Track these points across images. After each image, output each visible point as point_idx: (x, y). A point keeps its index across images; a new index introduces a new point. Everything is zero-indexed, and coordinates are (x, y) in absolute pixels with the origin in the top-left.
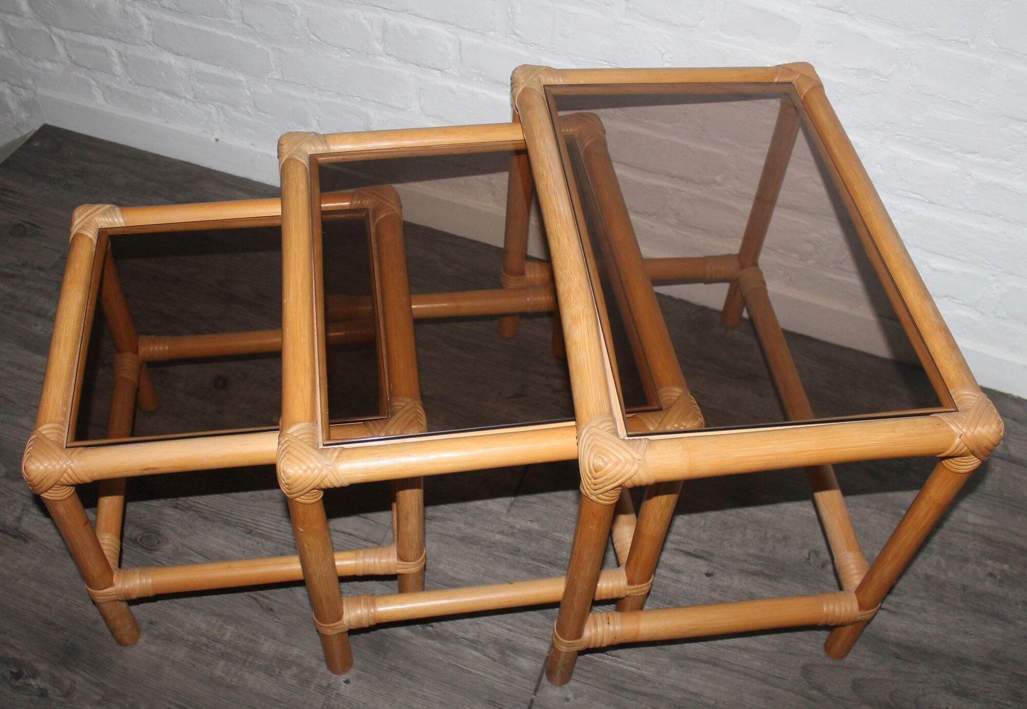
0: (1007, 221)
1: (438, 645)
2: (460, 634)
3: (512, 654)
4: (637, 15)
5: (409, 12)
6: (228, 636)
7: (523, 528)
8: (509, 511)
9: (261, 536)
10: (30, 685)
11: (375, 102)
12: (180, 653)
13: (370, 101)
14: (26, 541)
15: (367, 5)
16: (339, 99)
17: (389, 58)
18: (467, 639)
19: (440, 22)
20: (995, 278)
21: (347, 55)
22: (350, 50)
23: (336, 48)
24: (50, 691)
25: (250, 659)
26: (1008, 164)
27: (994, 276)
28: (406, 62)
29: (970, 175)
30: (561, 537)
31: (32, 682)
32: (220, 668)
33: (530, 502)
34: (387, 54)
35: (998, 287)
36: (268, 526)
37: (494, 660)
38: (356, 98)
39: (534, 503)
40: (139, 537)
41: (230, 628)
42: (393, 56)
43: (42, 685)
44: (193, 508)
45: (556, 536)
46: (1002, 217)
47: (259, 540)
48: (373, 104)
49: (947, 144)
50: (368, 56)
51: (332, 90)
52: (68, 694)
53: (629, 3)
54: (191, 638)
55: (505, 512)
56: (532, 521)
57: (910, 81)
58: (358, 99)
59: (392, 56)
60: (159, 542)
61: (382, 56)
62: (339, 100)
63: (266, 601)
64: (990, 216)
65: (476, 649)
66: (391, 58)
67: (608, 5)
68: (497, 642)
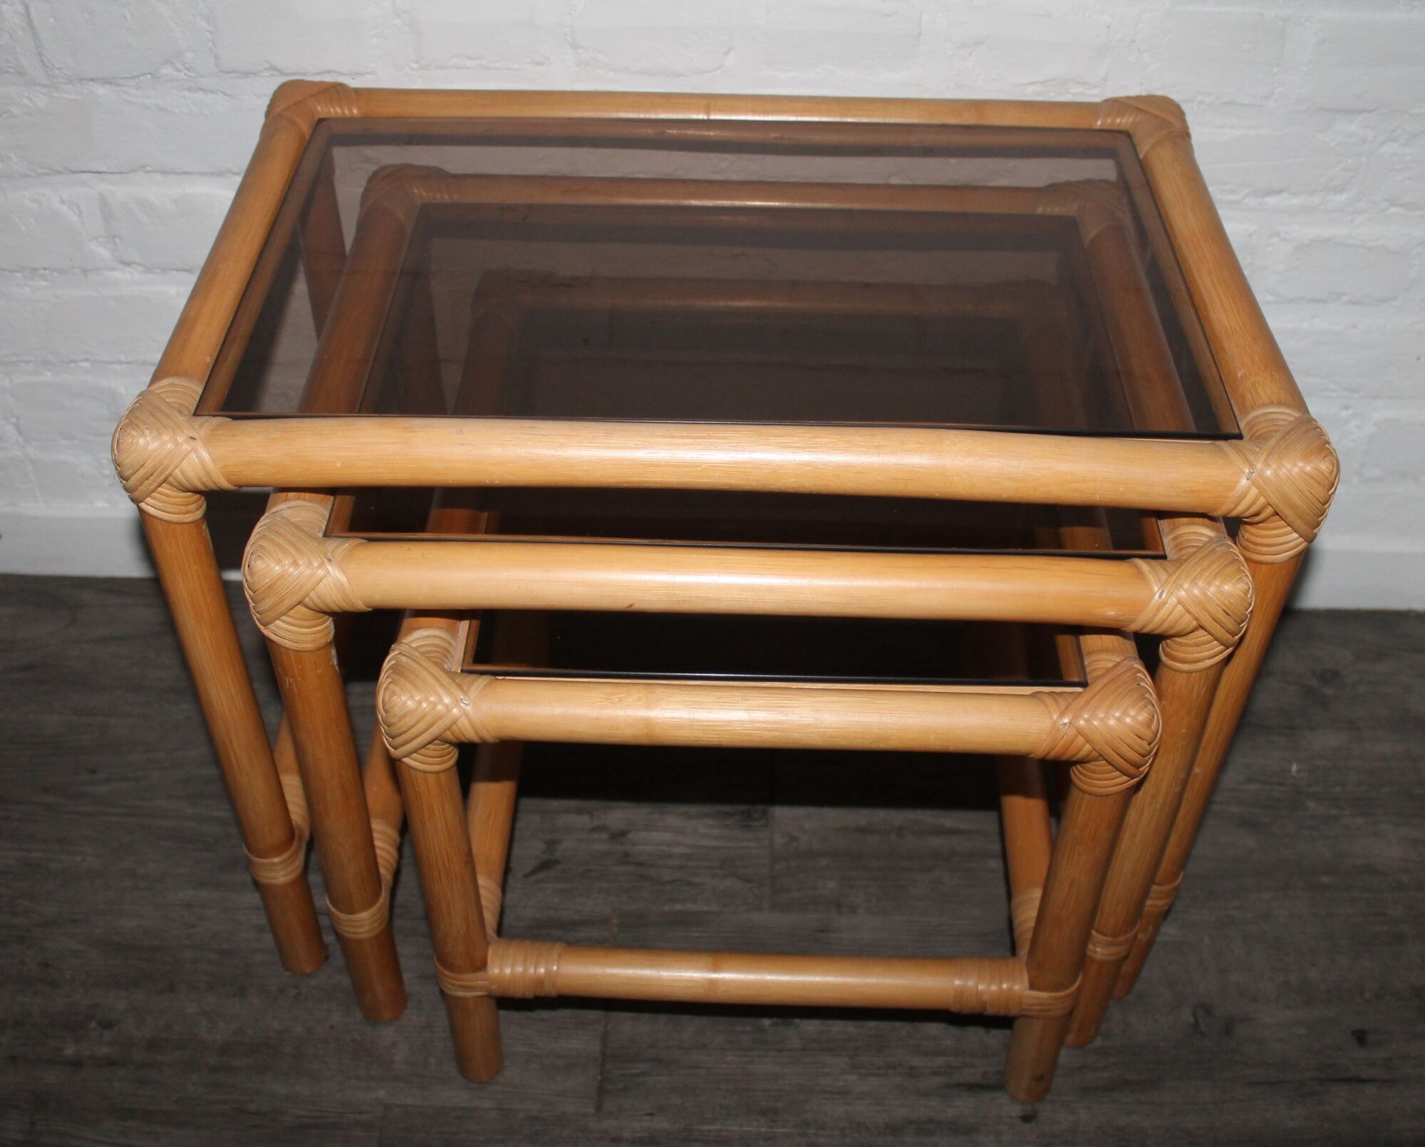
0: (1356, 303)
4: (600, 72)
5: (149, 168)
7: (639, 1135)
8: (599, 1107)
11: (121, 363)
13: (111, 363)
15: (60, 173)
16: (49, 373)
17: (128, 269)
19: (213, 174)
20: (1350, 411)
21: (44, 283)
22: (47, 272)
23: (19, 275)
26: (1341, 198)
27: (1347, 408)
28: (164, 270)
29: (1278, 234)
30: (719, 1131)
33: (634, 1075)
34: (122, 263)
35: (1359, 427)
38: (81, 364)
39: (644, 1074)
42: (135, 263)
45: (709, 1131)
46: (1346, 298)
48: (118, 367)
49: (1228, 187)
50: (86, 276)
51: (29, 358)
53: (580, 51)
55: (592, 1111)
56: (651, 1114)
57: (1141, 84)
58: (85, 364)
59: (134, 265)
61: (113, 269)
62: (48, 376)
64: (1324, 302)
66: (132, 270)
67: (539, 64)
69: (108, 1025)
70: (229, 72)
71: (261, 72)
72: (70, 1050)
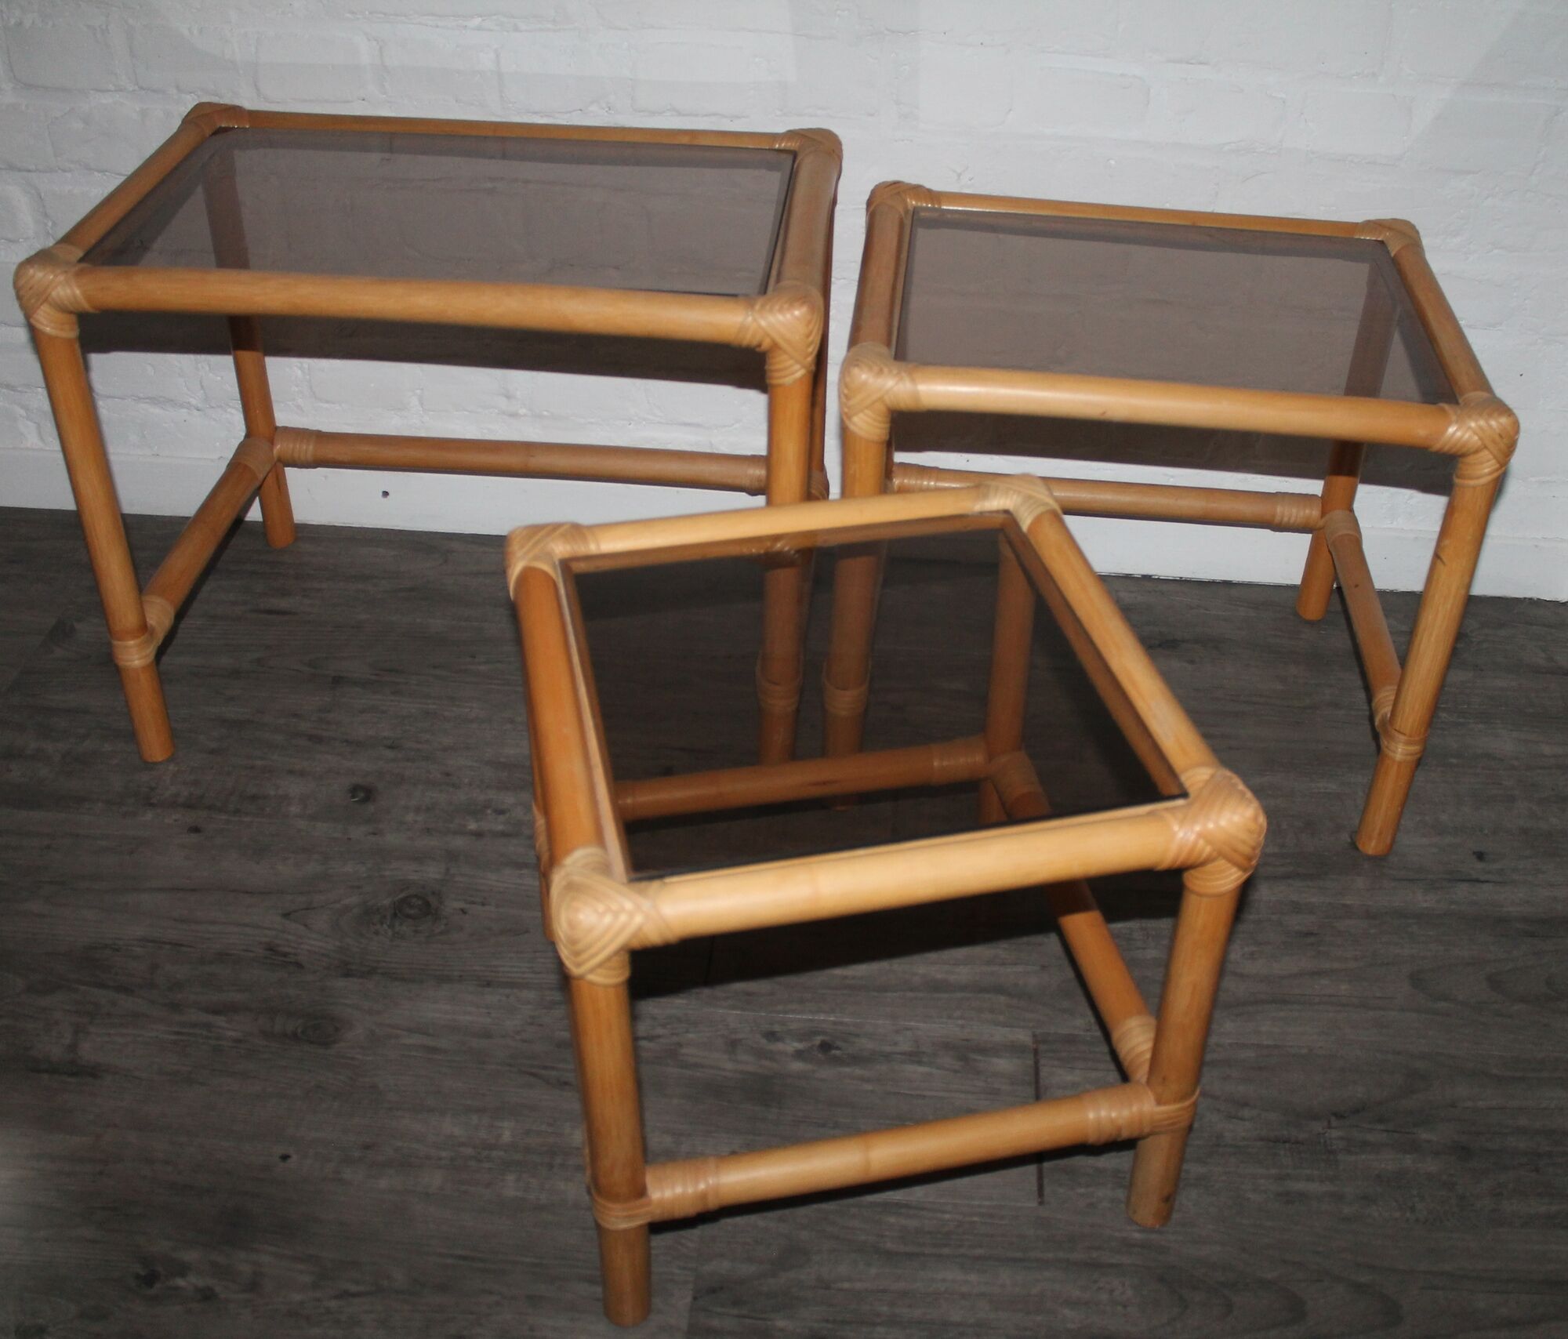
1: (858, 1071)
2: (887, 1049)
3: (980, 1058)
6: (507, 1136)
9: (512, 985)
10: (177, 1288)
12: (434, 1180)
14: (94, 1076)
18: (901, 1054)
24: (218, 1289)
25: (558, 1160)
31: (180, 1282)
32: (510, 1187)
36: (515, 970)
37: (956, 1071)
40: (299, 1030)
41: (506, 1124)
43: (201, 1282)
44: (379, 971)
47: (507, 991)
52: (253, 1286)
54: (444, 1154)
60: (337, 1029)
63: (554, 1073)
65: (920, 1063)
68: (947, 1046)
69: (500, 812)
70: (639, 112)
71: (664, 112)
72: (473, 826)
